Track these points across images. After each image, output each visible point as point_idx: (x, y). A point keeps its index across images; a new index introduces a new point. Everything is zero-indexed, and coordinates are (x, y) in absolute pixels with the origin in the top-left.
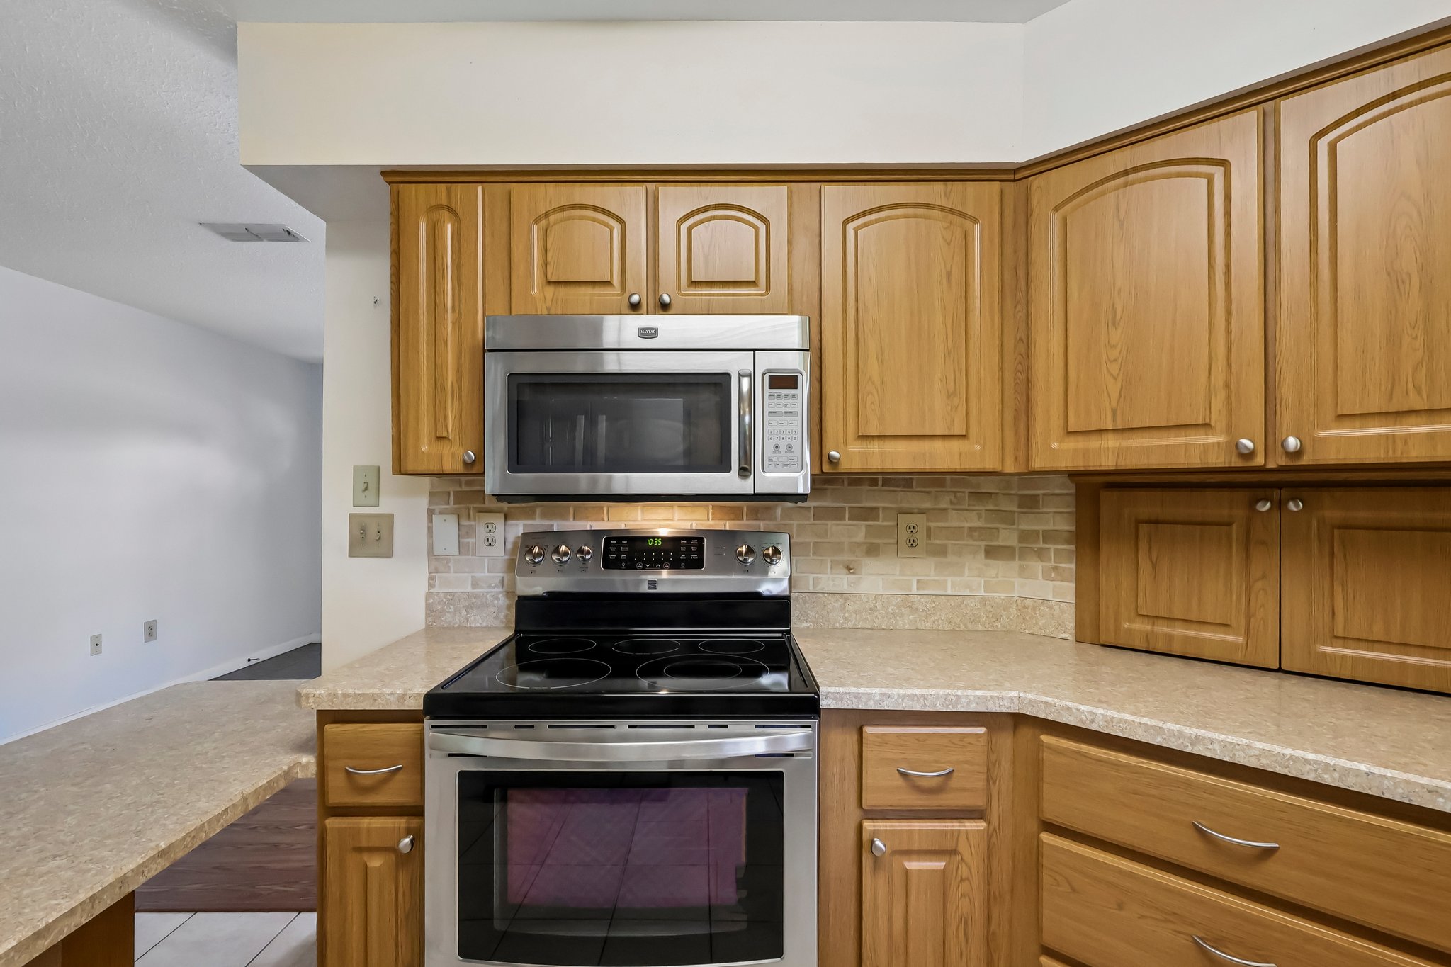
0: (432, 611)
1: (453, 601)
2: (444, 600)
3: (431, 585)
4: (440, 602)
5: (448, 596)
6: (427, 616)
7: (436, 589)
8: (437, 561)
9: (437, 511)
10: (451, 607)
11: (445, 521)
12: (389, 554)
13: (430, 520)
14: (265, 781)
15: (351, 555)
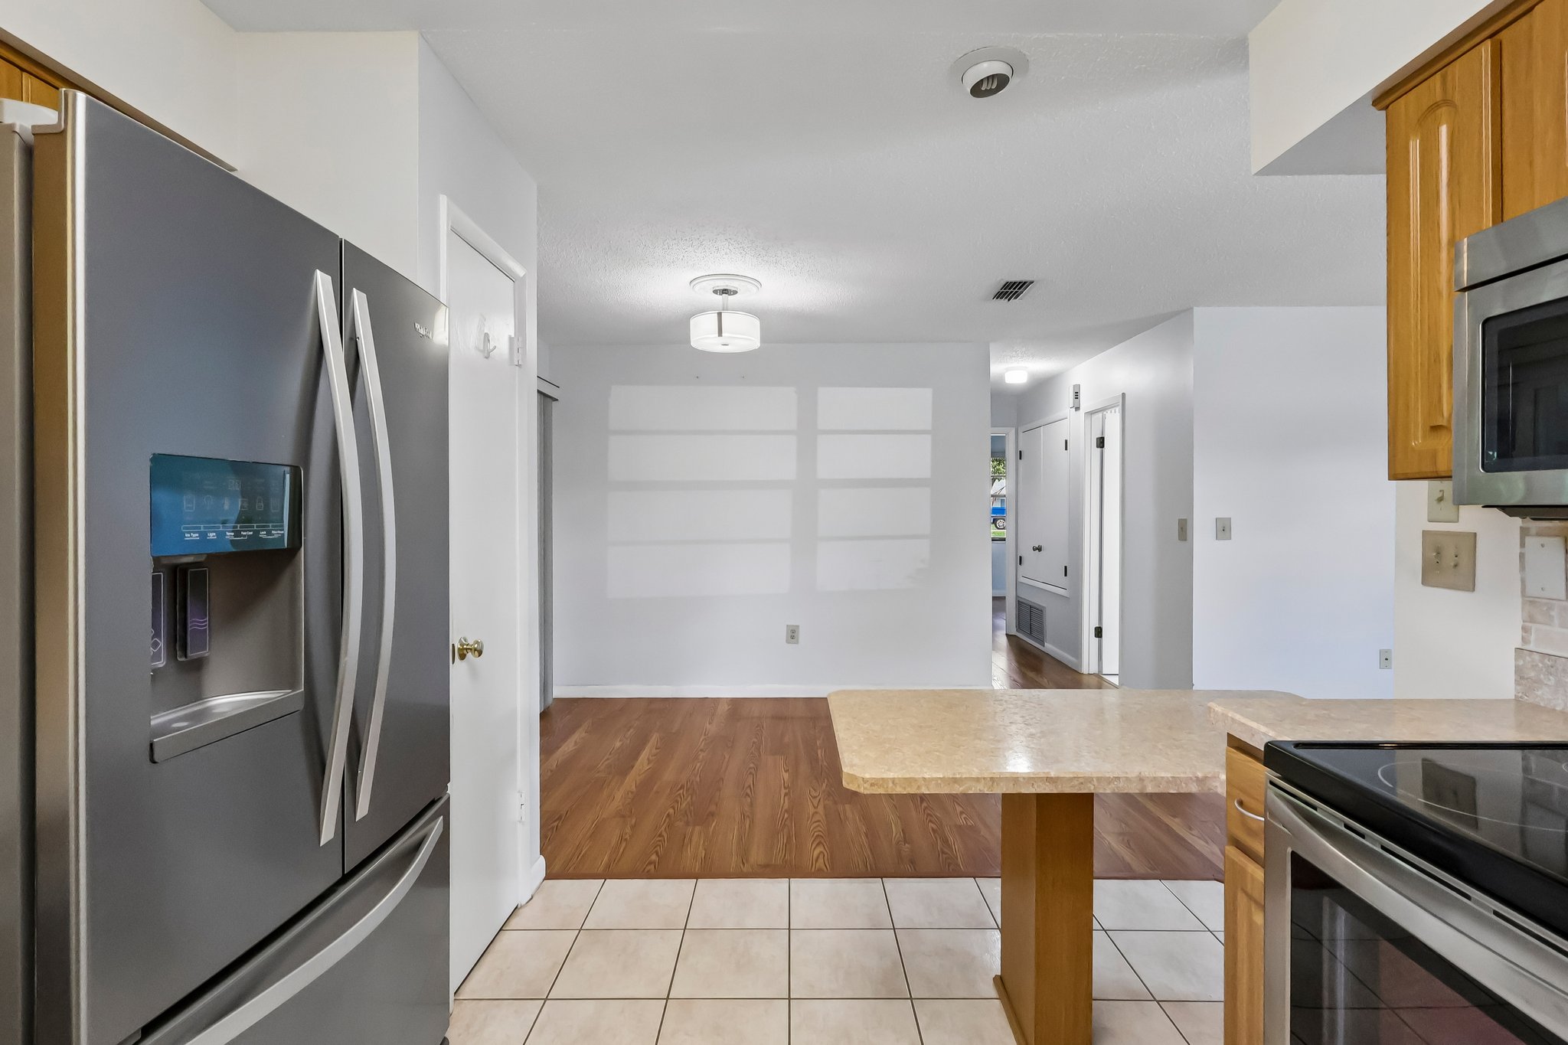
0: (1522, 678)
1: (1552, 670)
2: (1541, 665)
3: (1524, 640)
4: (1534, 667)
5: (1546, 661)
6: (1517, 683)
7: (1531, 647)
8: (1534, 607)
9: (1533, 531)
10: (1551, 677)
11: (1543, 546)
12: (1472, 588)
13: (1522, 545)
14: (1169, 775)
15: (1425, 582)
